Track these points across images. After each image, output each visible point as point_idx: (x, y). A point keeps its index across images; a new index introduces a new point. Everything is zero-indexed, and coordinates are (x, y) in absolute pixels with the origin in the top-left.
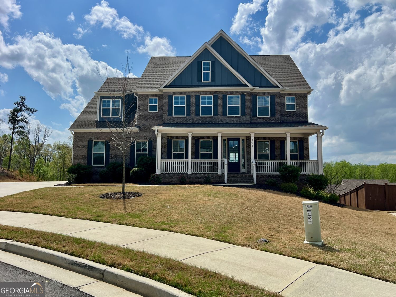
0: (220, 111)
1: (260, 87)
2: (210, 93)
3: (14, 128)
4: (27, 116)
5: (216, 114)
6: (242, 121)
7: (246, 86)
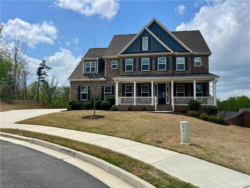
0: (154, 68)
1: (178, 52)
2: (148, 57)
3: (40, 78)
4: (46, 71)
5: (151, 69)
6: (167, 73)
7: (170, 51)
